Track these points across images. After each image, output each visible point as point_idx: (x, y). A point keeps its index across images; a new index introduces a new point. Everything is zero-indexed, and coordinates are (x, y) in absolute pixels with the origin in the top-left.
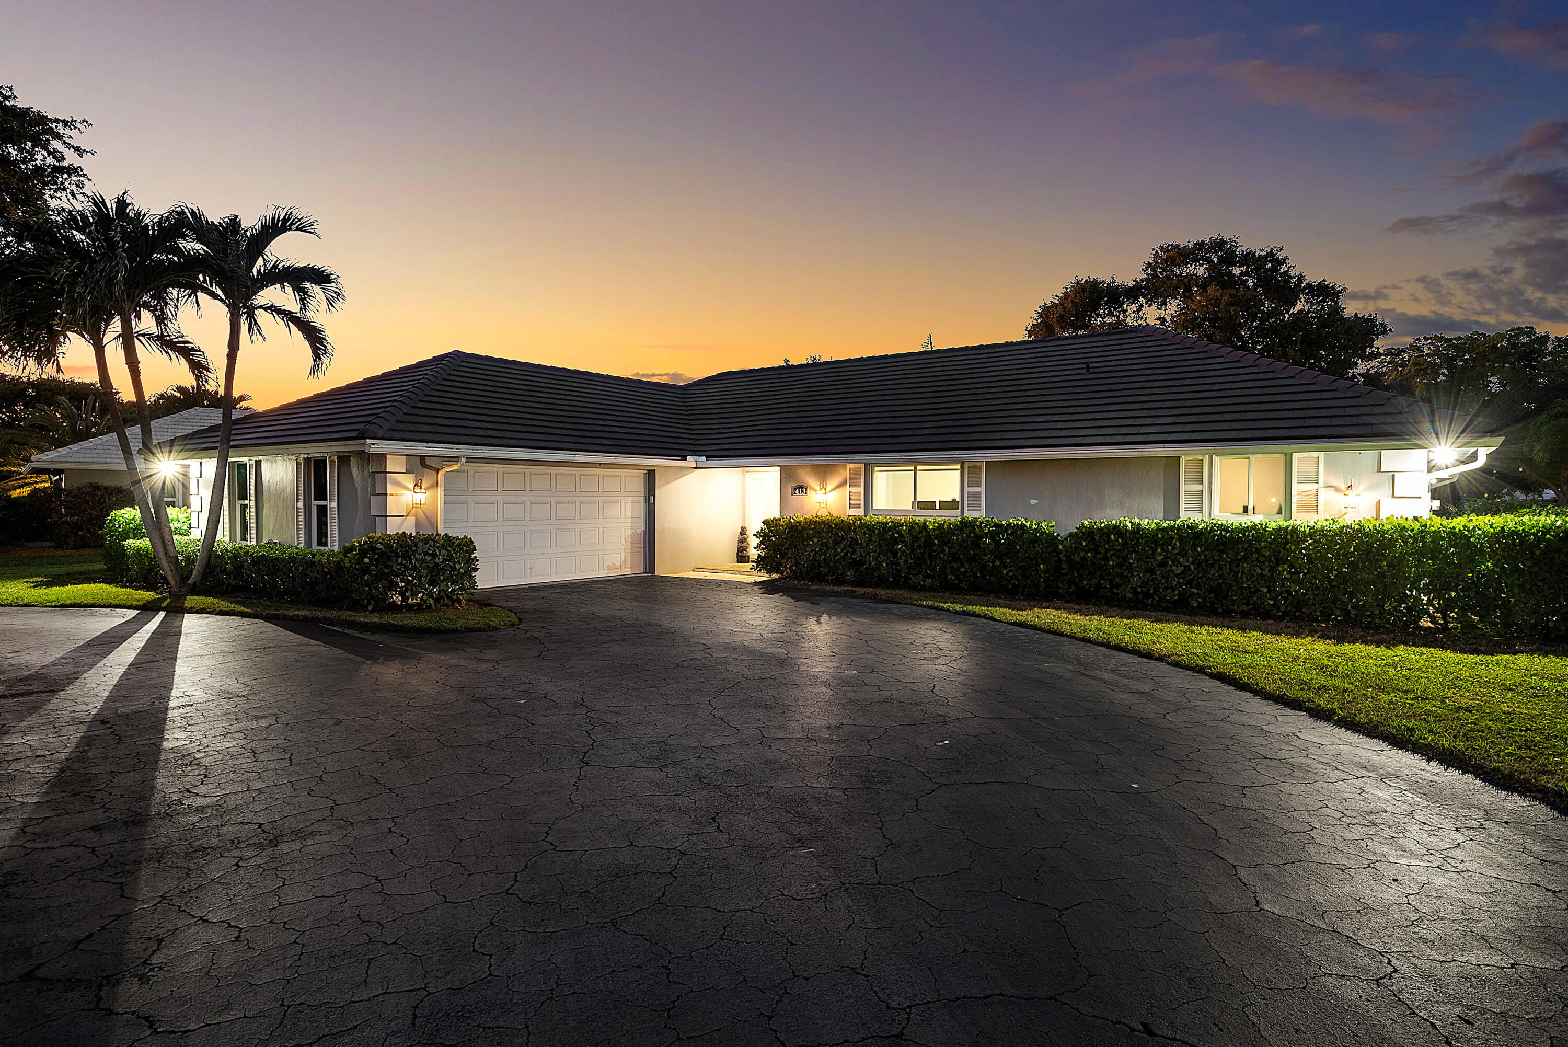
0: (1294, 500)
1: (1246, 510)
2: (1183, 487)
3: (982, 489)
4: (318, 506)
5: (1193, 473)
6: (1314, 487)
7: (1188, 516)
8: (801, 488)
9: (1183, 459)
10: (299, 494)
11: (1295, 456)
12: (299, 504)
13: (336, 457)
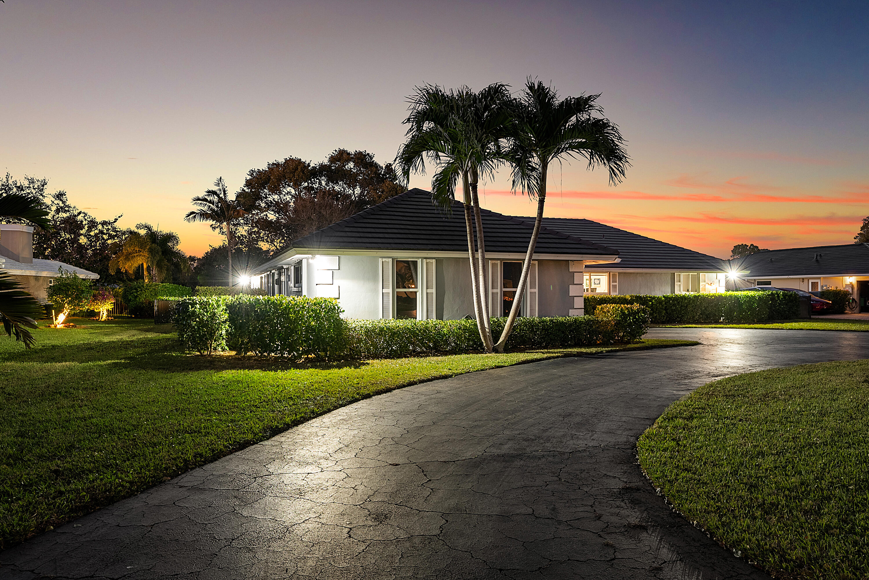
0: (701, 287)
1: (688, 291)
2: (676, 283)
3: (617, 284)
4: (504, 292)
5: (678, 278)
6: (705, 283)
7: (677, 292)
9: (676, 274)
10: (495, 285)
11: (701, 274)
12: (495, 291)
13: (536, 262)
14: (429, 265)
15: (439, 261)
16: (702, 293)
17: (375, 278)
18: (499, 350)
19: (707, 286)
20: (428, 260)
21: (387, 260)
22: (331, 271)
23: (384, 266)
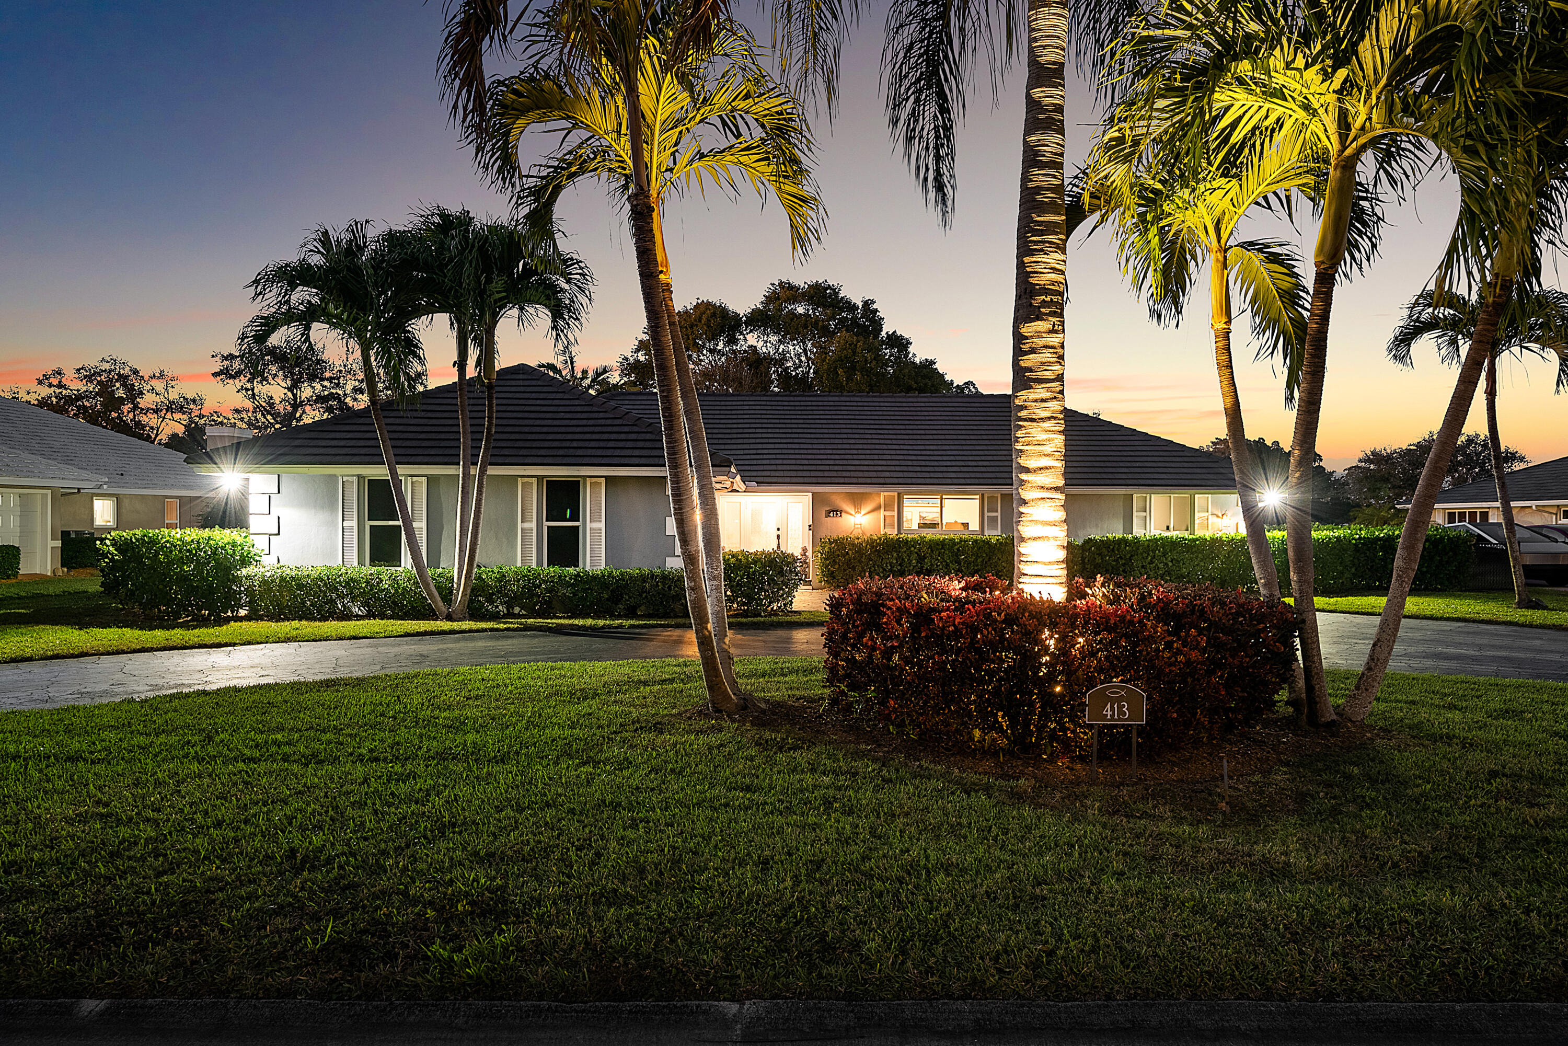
0: (1196, 522)
1: (1168, 528)
2: (1135, 514)
3: (999, 514)
4: (549, 527)
5: (1141, 505)
6: (1206, 514)
7: (1138, 531)
8: (836, 511)
9: (1135, 496)
10: (528, 515)
11: (1196, 496)
12: (526, 525)
13: (604, 479)
14: (417, 485)
15: (431, 479)
16: (1199, 533)
17: (332, 505)
18: (454, 616)
19: (1212, 519)
20: (415, 479)
21: (350, 479)
22: (267, 496)
23: (346, 488)
